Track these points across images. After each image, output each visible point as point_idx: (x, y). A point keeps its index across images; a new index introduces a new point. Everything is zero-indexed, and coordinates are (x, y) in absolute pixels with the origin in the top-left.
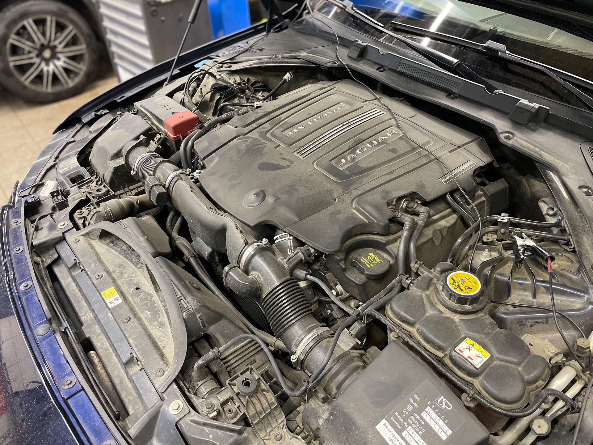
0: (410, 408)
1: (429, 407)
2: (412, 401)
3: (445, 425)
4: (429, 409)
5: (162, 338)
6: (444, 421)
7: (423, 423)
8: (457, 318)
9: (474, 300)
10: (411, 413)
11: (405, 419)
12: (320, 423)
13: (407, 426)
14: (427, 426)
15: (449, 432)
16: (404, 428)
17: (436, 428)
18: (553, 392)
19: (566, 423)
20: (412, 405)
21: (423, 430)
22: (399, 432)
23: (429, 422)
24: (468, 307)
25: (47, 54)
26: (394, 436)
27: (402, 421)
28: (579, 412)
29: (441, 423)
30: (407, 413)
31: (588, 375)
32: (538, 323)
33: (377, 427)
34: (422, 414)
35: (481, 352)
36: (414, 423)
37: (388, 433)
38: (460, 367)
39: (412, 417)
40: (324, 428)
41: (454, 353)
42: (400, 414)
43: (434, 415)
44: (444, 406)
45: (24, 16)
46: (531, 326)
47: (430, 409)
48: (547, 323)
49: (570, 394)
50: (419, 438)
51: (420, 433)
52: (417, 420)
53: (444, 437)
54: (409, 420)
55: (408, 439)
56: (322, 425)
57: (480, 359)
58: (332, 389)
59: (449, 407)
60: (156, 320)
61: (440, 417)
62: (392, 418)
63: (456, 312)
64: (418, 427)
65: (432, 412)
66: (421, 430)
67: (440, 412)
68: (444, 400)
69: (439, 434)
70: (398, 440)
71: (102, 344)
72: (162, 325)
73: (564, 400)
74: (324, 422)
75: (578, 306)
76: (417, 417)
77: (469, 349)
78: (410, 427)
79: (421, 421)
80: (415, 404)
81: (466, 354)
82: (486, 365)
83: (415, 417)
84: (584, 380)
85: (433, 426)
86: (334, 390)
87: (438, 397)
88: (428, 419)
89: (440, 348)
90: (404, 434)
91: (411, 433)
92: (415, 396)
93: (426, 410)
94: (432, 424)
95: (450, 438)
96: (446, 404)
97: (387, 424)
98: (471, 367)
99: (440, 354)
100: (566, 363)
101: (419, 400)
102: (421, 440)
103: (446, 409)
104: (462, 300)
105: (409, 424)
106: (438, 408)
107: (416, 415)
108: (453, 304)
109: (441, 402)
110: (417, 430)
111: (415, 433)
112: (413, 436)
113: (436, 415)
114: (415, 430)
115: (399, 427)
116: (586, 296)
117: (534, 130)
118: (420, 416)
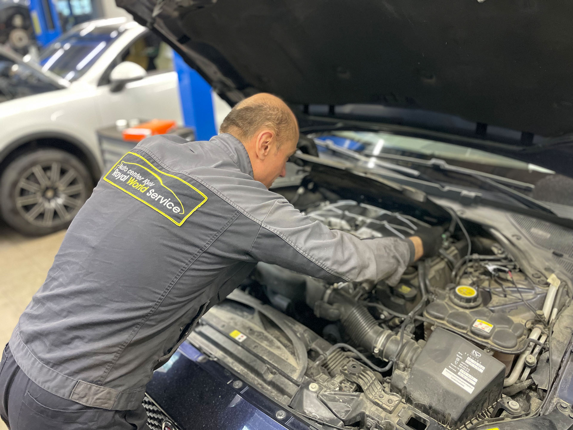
0: (458, 359)
1: (468, 357)
2: (458, 356)
3: (480, 365)
4: (468, 358)
5: (283, 355)
6: (479, 363)
7: (468, 366)
8: (467, 311)
9: (475, 299)
10: (459, 362)
11: (457, 366)
12: (405, 383)
13: (459, 369)
14: (470, 367)
15: (484, 368)
16: (458, 371)
17: (476, 368)
18: (533, 341)
19: (544, 358)
20: (459, 358)
21: (469, 370)
22: (456, 373)
23: (471, 365)
24: (472, 304)
25: (50, 194)
26: (453, 376)
27: (456, 367)
28: (548, 350)
29: (478, 364)
30: (457, 363)
31: (548, 331)
32: (512, 309)
33: (443, 373)
34: (466, 362)
35: (488, 325)
36: (463, 367)
37: (450, 375)
38: (478, 335)
39: (460, 364)
40: (408, 385)
41: (473, 328)
42: (454, 364)
43: (473, 361)
44: (477, 355)
45: (33, 164)
46: (509, 312)
47: (470, 358)
48: (517, 309)
49: (542, 341)
50: (468, 374)
51: (468, 371)
52: (464, 365)
53: (482, 371)
54: (459, 366)
55: (462, 376)
56: (407, 383)
57: (488, 328)
58: (407, 361)
59: (480, 355)
60: (273, 346)
61: (476, 361)
62: (450, 367)
63: (466, 308)
64: (466, 369)
65: (471, 359)
66: (468, 370)
67: (475, 359)
68: (476, 352)
69: (478, 370)
70: (457, 378)
71: (238, 368)
72: (278, 348)
73: (540, 345)
74: (408, 381)
75: (531, 297)
76: (464, 363)
77: (481, 324)
78: (461, 370)
79: (466, 365)
80: (460, 357)
81: (480, 327)
82: (492, 331)
83: (462, 364)
84: (546, 334)
85: (473, 367)
86: (409, 362)
87: (472, 351)
88: (470, 364)
89: (464, 328)
90: (459, 373)
91: (463, 372)
92: (459, 353)
93: (468, 359)
94: (473, 366)
95: (485, 371)
96: (478, 354)
97: (448, 370)
98: (485, 333)
99: (465, 332)
100: (534, 327)
101: (462, 354)
102: (469, 375)
103: (478, 356)
104: (468, 300)
105: (460, 368)
106: (474, 357)
107: (463, 363)
108: (463, 304)
109: (474, 353)
110: (466, 370)
111: (465, 372)
112: (464, 374)
113: (474, 361)
114: (464, 370)
115: (455, 371)
116: (533, 292)
117: (476, 208)
118: (465, 362)
